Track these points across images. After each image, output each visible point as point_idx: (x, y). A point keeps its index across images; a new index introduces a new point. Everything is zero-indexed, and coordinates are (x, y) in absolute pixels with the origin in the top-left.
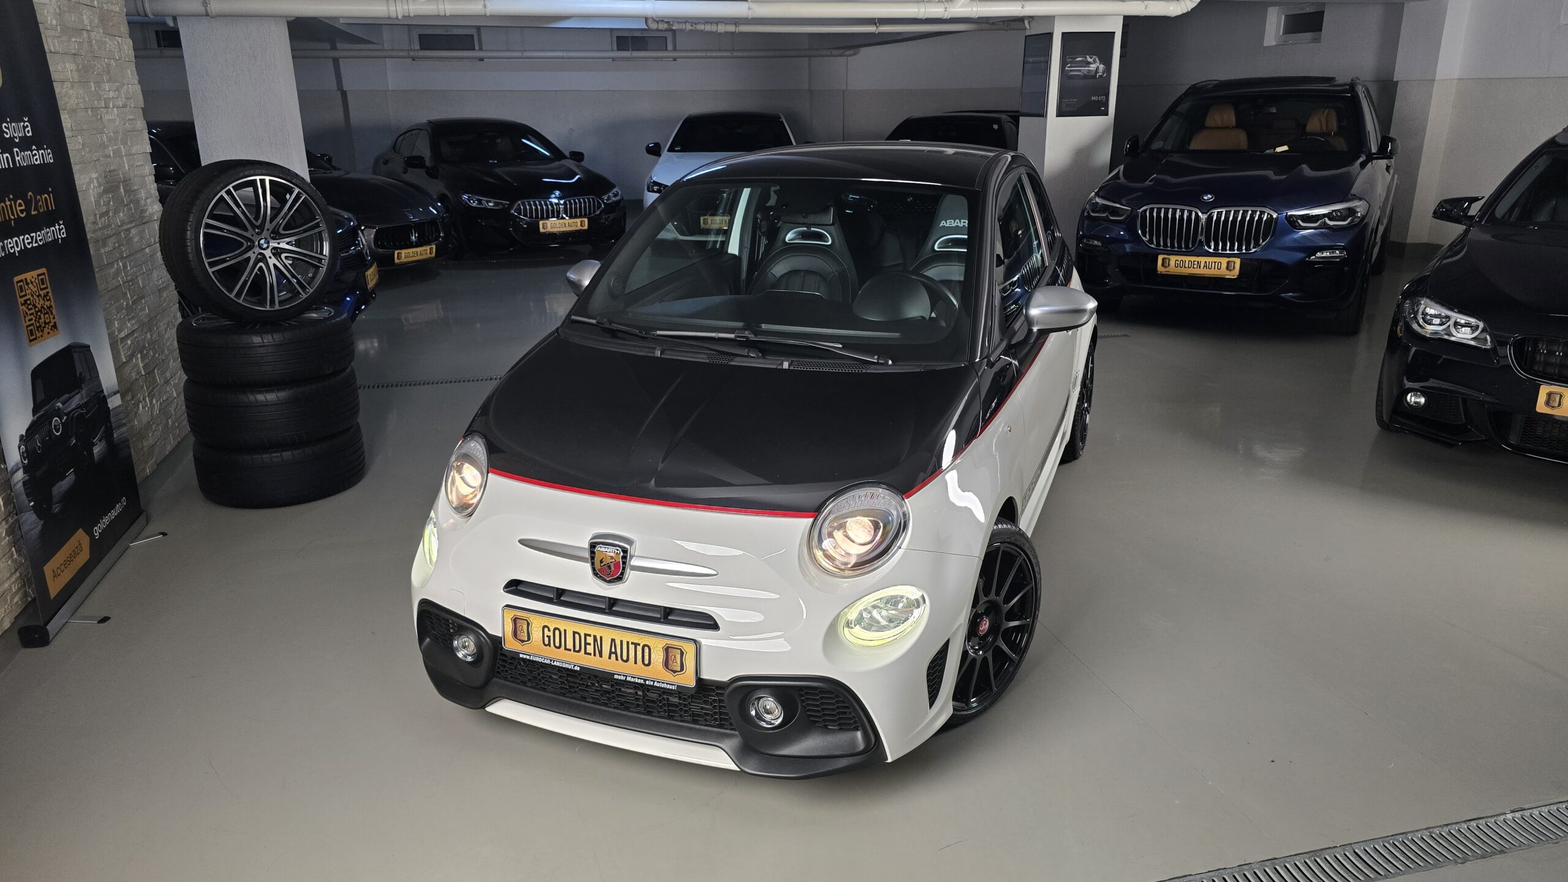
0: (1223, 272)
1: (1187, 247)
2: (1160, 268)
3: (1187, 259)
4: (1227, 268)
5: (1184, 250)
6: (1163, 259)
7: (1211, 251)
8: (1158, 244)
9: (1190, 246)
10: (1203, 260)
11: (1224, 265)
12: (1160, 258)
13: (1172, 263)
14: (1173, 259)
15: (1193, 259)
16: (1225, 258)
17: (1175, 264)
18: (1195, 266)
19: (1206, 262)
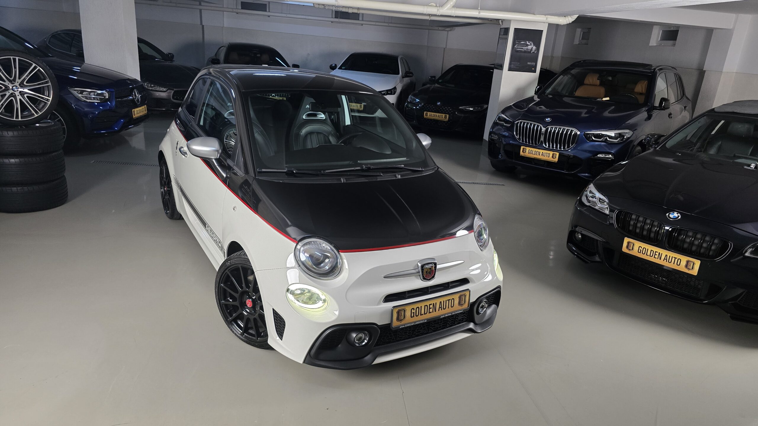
0: (550, 159)
1: (536, 144)
2: (521, 153)
3: (534, 150)
4: (552, 157)
5: (534, 145)
6: (523, 149)
7: (547, 147)
8: (523, 141)
9: (537, 143)
10: (541, 151)
11: (551, 155)
12: (522, 147)
13: (527, 151)
14: (528, 149)
15: (537, 150)
16: (552, 152)
17: (528, 152)
18: (538, 154)
19: (543, 152)
